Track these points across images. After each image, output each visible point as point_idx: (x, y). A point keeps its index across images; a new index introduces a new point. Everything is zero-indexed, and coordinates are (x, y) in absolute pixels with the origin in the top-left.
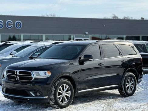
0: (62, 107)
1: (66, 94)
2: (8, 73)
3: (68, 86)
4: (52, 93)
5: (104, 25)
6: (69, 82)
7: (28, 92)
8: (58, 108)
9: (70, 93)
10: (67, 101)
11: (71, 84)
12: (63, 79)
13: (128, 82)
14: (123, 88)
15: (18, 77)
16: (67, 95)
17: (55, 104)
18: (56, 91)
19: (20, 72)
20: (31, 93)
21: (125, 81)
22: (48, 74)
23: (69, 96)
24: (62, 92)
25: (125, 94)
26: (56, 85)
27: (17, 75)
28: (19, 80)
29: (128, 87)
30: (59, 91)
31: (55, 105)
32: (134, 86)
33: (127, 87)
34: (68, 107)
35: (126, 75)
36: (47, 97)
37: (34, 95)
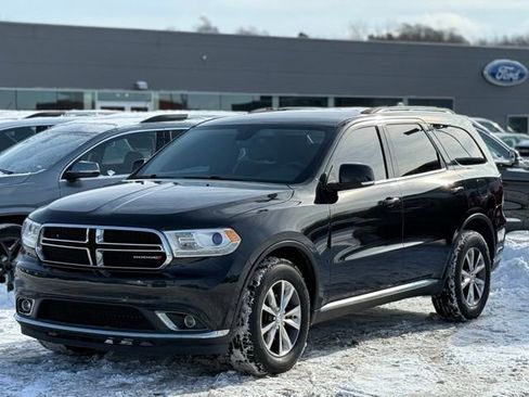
0: (275, 370)
1: (286, 318)
2: (45, 236)
3: (293, 289)
4: (243, 315)
5: (205, 57)
6: (295, 270)
7: (147, 313)
8: (262, 373)
9: (299, 316)
10: (291, 347)
11: (302, 280)
12: (278, 260)
13: (466, 268)
14: (453, 290)
15: (99, 255)
16: (289, 321)
17: (252, 360)
18: (255, 307)
19: (108, 235)
20: (162, 316)
21: (458, 262)
22: (230, 241)
23: (296, 325)
24: (276, 312)
25: (459, 312)
26: (255, 283)
27: (93, 246)
28: (100, 264)
29: (467, 287)
30: (265, 307)
31: (253, 364)
32: (482, 282)
33: (463, 285)
34: (293, 371)
35: (461, 243)
36: (226, 332)
37: (171, 325)
